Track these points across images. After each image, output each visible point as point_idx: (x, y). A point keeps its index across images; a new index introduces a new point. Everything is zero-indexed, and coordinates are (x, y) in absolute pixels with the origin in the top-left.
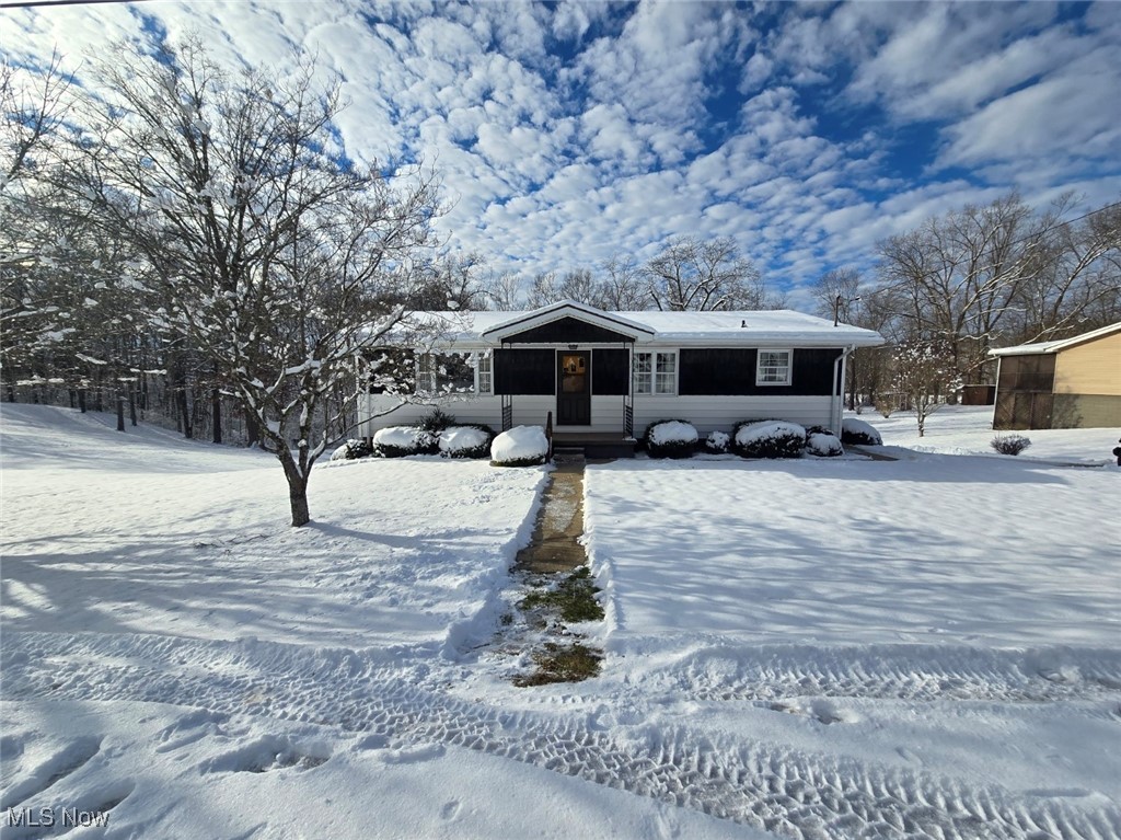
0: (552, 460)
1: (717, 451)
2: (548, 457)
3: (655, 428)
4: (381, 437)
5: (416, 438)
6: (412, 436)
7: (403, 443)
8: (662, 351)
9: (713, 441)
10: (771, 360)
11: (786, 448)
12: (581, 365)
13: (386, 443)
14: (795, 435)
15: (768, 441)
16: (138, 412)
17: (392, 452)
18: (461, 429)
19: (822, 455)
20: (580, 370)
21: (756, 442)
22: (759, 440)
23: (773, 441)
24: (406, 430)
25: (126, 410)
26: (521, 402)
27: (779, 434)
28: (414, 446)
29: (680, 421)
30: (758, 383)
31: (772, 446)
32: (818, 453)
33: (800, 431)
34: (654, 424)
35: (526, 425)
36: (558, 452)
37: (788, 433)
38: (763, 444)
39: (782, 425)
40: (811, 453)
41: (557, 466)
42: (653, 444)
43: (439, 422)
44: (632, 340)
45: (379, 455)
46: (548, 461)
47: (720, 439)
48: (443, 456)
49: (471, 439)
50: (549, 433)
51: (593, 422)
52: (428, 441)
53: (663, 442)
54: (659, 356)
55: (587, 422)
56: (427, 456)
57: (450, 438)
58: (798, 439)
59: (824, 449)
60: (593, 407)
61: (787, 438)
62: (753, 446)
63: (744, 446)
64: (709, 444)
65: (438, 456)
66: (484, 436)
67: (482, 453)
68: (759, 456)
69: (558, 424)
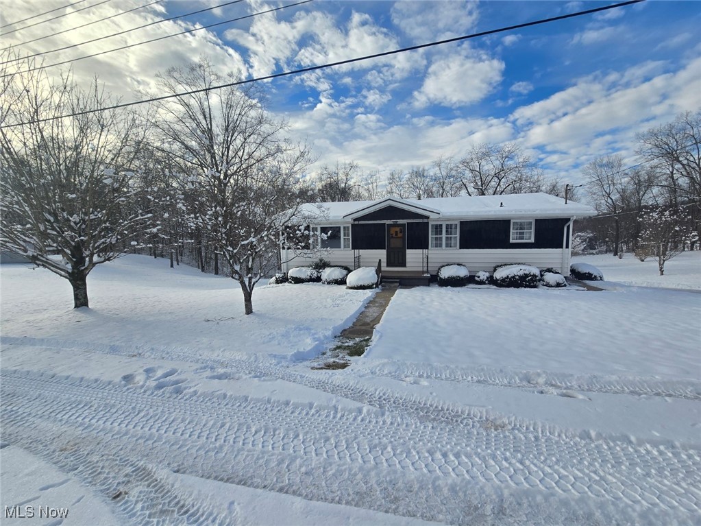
0: (380, 286)
1: (481, 283)
2: (377, 285)
3: (442, 269)
4: (292, 273)
5: (309, 274)
6: (306, 273)
7: (303, 276)
8: (449, 223)
9: (479, 277)
10: (521, 226)
11: (526, 281)
12: (400, 232)
13: (295, 276)
14: (532, 274)
15: (514, 277)
16: (179, 258)
17: (298, 281)
18: (333, 268)
19: (551, 286)
20: (400, 235)
21: (505, 278)
22: (508, 277)
23: (517, 277)
24: (304, 269)
25: (174, 257)
26: (364, 253)
27: (521, 273)
28: (308, 277)
29: (458, 265)
30: (511, 241)
31: (517, 280)
32: (548, 285)
33: (536, 271)
34: (442, 267)
35: (366, 267)
36: (384, 282)
37: (527, 272)
38: (510, 279)
39: (523, 267)
40: (543, 285)
41: (382, 289)
42: (440, 278)
43: (321, 265)
44: (427, 217)
45: (291, 282)
46: (377, 287)
47: (483, 275)
48: (323, 283)
49: (336, 273)
50: (378, 271)
51: (407, 265)
52: (315, 275)
53: (446, 277)
54: (447, 225)
55: (404, 264)
56: (315, 283)
57: (327, 274)
58: (534, 276)
59: (552, 282)
60: (407, 256)
61: (526, 276)
62: (503, 280)
63: (498, 280)
64: (477, 278)
65: (321, 283)
66: (345, 272)
67: (342, 282)
68: (508, 286)
69: (388, 265)
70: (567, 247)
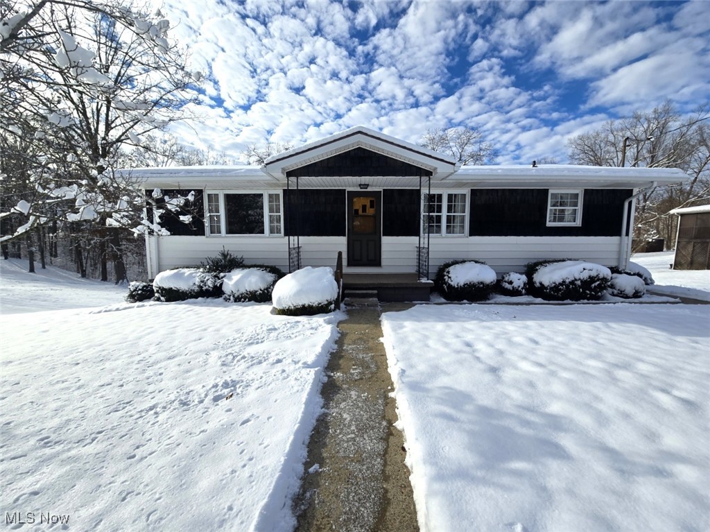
0: (342, 305)
1: (515, 292)
2: (337, 303)
3: (451, 269)
4: (162, 280)
5: (197, 281)
6: (193, 278)
7: (183, 286)
8: (452, 192)
9: (511, 283)
10: (562, 200)
11: (591, 290)
12: (372, 206)
13: (166, 286)
14: (601, 276)
15: (572, 282)
16: (47, 259)
17: (172, 295)
18: (246, 271)
19: (627, 297)
20: (370, 211)
21: (560, 284)
22: (564, 282)
23: (579, 283)
24: (187, 272)
26: (308, 242)
27: (585, 275)
28: (196, 289)
29: (476, 262)
30: (549, 224)
31: (576, 289)
32: (622, 295)
33: (606, 272)
34: (448, 265)
35: (314, 266)
36: (349, 295)
37: (594, 274)
38: (567, 286)
39: (588, 265)
40: (613, 295)
41: (348, 312)
42: (450, 286)
43: (227, 263)
44: (428, 174)
45: (158, 299)
46: (337, 307)
47: (519, 280)
48: (226, 300)
49: (252, 280)
50: (338, 275)
51: (383, 262)
52: (210, 284)
53: (462, 284)
54: (450, 196)
55: (377, 262)
56: (210, 300)
57: (234, 281)
58: (604, 280)
59: (629, 291)
60: (383, 248)
61: (592, 279)
62: (556, 288)
63: (546, 288)
64: (507, 286)
65: (221, 299)
66: (270, 277)
67: (263, 297)
68: (563, 298)
69: (349, 265)
70: (627, 234)
